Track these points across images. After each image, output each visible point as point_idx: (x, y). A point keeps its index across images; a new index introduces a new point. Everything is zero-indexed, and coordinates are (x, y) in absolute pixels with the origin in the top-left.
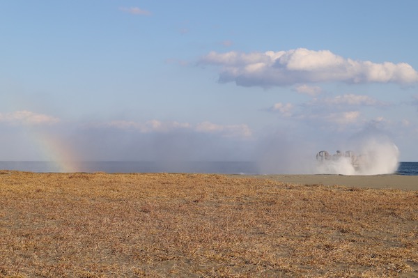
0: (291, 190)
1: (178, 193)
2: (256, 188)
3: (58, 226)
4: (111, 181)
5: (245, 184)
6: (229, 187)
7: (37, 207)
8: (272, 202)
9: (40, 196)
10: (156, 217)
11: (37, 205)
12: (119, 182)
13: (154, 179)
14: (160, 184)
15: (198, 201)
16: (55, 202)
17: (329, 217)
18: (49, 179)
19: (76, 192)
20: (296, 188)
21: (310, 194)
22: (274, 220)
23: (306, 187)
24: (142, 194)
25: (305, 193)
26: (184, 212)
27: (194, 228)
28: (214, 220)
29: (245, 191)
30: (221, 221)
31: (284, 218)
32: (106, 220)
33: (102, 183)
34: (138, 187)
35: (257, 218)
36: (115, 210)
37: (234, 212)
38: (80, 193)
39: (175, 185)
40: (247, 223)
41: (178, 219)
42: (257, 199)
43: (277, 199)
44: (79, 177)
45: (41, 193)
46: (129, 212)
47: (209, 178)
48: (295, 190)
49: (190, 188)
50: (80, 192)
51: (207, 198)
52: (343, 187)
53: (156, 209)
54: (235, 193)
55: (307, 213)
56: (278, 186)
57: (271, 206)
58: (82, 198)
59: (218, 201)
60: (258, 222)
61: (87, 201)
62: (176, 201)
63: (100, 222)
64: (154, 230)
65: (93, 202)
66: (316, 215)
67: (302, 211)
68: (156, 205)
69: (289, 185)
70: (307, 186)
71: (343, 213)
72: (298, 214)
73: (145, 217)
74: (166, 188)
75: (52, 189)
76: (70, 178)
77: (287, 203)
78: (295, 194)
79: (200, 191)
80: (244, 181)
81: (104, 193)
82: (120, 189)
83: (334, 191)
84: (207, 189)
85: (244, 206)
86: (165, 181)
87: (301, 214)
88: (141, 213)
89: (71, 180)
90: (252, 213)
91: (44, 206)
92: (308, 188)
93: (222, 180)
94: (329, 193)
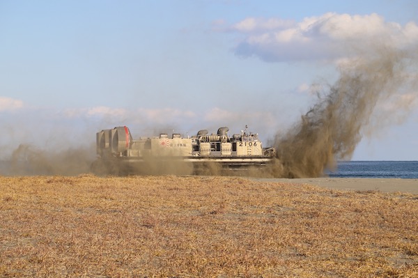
0: (338, 199)
1: (189, 202)
2: (291, 195)
3: (35, 245)
4: (102, 187)
5: (277, 190)
6: (255, 193)
7: (6, 221)
8: (314, 214)
9: (9, 206)
10: (162, 233)
11: (6, 218)
12: (113, 188)
13: (158, 183)
14: (166, 191)
15: (215, 213)
16: (30, 214)
17: (391, 234)
18: (21, 183)
19: (57, 201)
20: (344, 195)
21: (363, 203)
22: (317, 238)
23: (358, 195)
24: (143, 203)
25: (357, 202)
26: (198, 226)
27: (212, 247)
28: (238, 237)
29: (277, 200)
30: (247, 239)
31: (331, 235)
32: (97, 237)
33: (90, 189)
34: (138, 194)
35: (294, 235)
36: (109, 224)
37: (265, 226)
38: (62, 202)
39: (185, 192)
40: (281, 241)
41: (191, 236)
42: (293, 210)
43: (320, 210)
44: (61, 181)
45: (11, 202)
46: (126, 227)
47: (230, 182)
48: (343, 198)
49: (206, 196)
50: (62, 200)
51: (228, 208)
52: (408, 194)
53: (162, 223)
54: (263, 202)
55: (361, 229)
56: (321, 193)
57: (313, 220)
58: (65, 209)
59: (242, 212)
60: (295, 240)
61: (73, 213)
62: (188, 213)
63: (90, 239)
64: (160, 250)
65: (79, 213)
66: (372, 231)
67: (354, 226)
68: (161, 218)
69: (336, 191)
70: (359, 192)
71: (409, 229)
72: (349, 229)
73: (148, 234)
74: (175, 195)
75: (26, 197)
76: (48, 182)
77: (334, 215)
78: (343, 204)
79: (219, 200)
80: (275, 186)
81: (93, 202)
82: (114, 197)
83: (396, 199)
84: (228, 196)
85: (276, 219)
86: (172, 187)
87: (353, 230)
88: (143, 228)
89: (50, 185)
90: (287, 228)
91: (16, 219)
92: (361, 195)
93: (247, 185)
94: (389, 202)
